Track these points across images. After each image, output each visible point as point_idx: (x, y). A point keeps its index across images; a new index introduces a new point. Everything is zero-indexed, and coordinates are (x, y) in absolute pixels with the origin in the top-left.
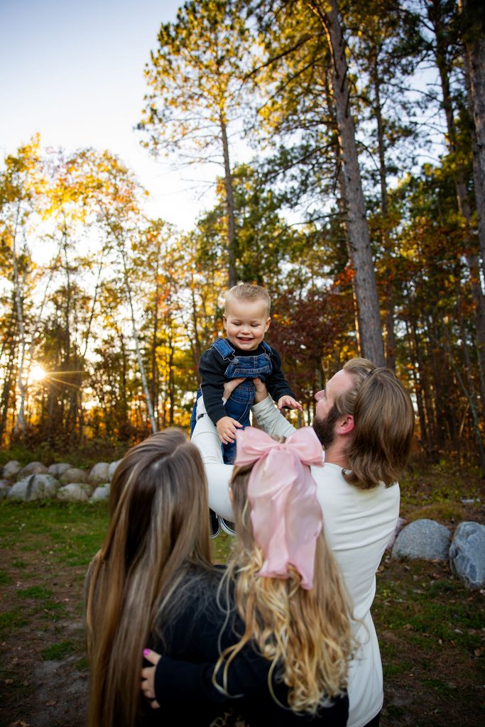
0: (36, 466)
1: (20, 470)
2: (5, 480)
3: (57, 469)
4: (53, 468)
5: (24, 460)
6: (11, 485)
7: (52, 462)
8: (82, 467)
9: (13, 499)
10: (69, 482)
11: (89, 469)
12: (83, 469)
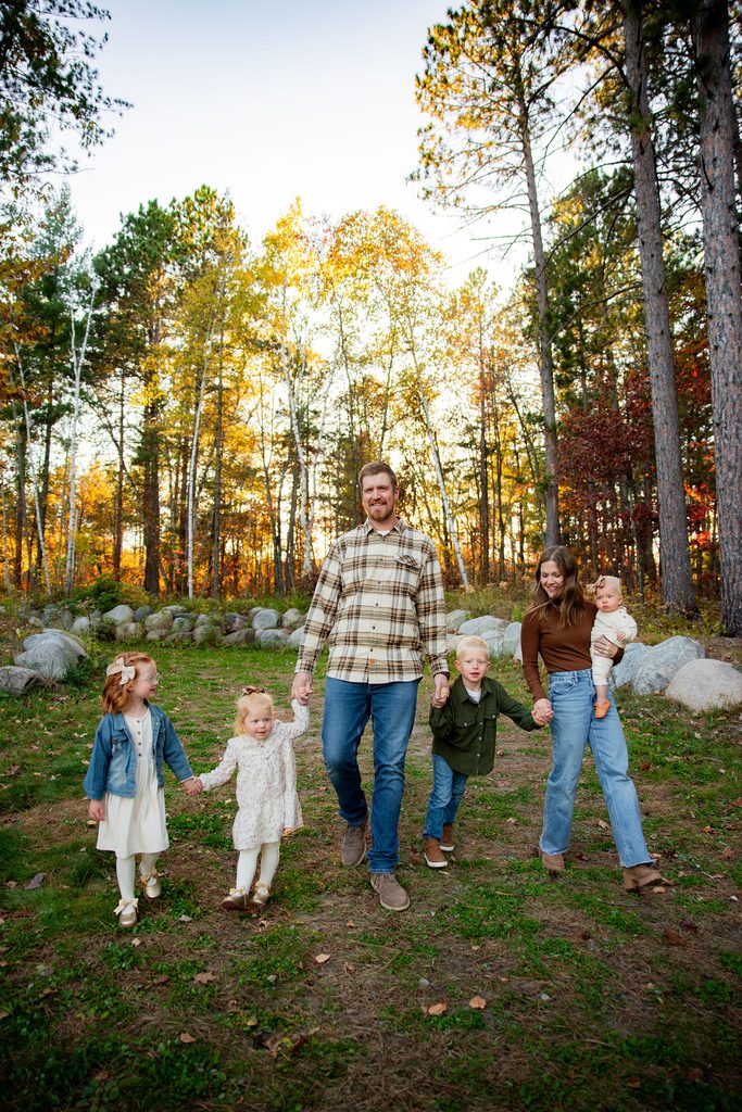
2: (284, 630)
6: (290, 634)
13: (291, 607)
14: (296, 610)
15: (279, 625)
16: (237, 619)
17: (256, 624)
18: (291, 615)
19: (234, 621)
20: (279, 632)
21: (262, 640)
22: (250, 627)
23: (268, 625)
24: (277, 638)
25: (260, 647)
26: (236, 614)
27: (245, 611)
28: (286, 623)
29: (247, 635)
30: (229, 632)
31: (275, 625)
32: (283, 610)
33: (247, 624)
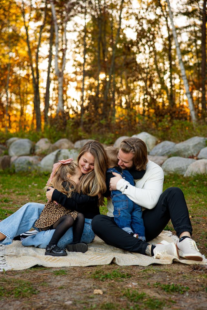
1: (50, 146)
2: (36, 156)
4: (78, 144)
5: (54, 138)
6: (41, 160)
8: (106, 142)
9: (42, 172)
11: (112, 143)
13: (43, 137)
14: (47, 140)
15: (32, 152)
17: (12, 152)
18: (42, 144)
20: (31, 159)
21: (16, 165)
22: (7, 154)
23: (23, 153)
24: (30, 164)
25: (14, 172)
27: (3, 141)
28: (38, 151)
29: (3, 161)
31: (28, 152)
32: (35, 140)
33: (3, 152)
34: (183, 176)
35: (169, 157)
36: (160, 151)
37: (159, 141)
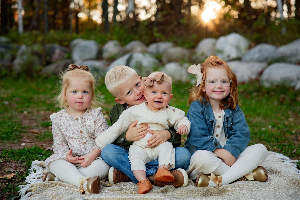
0: (136, 46)
2: (104, 61)
3: (157, 48)
4: (153, 48)
5: (124, 39)
6: (109, 65)
7: (154, 41)
8: (186, 46)
10: (170, 61)
11: (193, 47)
12: (188, 48)
13: (111, 39)
14: (116, 42)
15: (99, 56)
16: (57, 51)
17: (76, 56)
18: (111, 47)
19: (53, 52)
20: (97, 64)
22: (69, 58)
23: (88, 56)
24: (96, 69)
26: (56, 45)
27: (65, 44)
28: (105, 55)
30: (48, 63)
31: (95, 56)
32: (103, 42)
33: (66, 55)
34: (294, 88)
35: (270, 64)
36: (257, 56)
37: (253, 44)
